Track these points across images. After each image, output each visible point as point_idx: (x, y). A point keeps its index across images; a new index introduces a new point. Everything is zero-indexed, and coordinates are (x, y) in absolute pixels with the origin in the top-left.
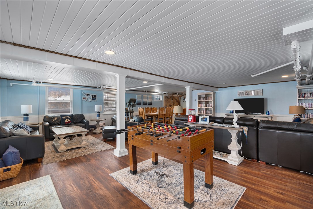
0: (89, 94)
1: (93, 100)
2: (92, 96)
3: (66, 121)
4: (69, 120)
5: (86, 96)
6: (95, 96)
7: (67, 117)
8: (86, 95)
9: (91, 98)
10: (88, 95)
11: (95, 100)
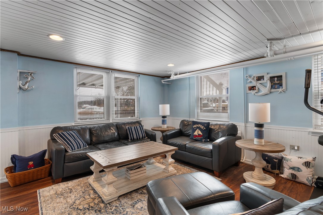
0: (263, 77)
1: (273, 90)
2: (272, 79)
3: (196, 133)
4: (200, 133)
5: (254, 83)
6: (280, 77)
7: (200, 125)
8: (255, 79)
9: (269, 84)
10: (260, 78)
11: (280, 90)
